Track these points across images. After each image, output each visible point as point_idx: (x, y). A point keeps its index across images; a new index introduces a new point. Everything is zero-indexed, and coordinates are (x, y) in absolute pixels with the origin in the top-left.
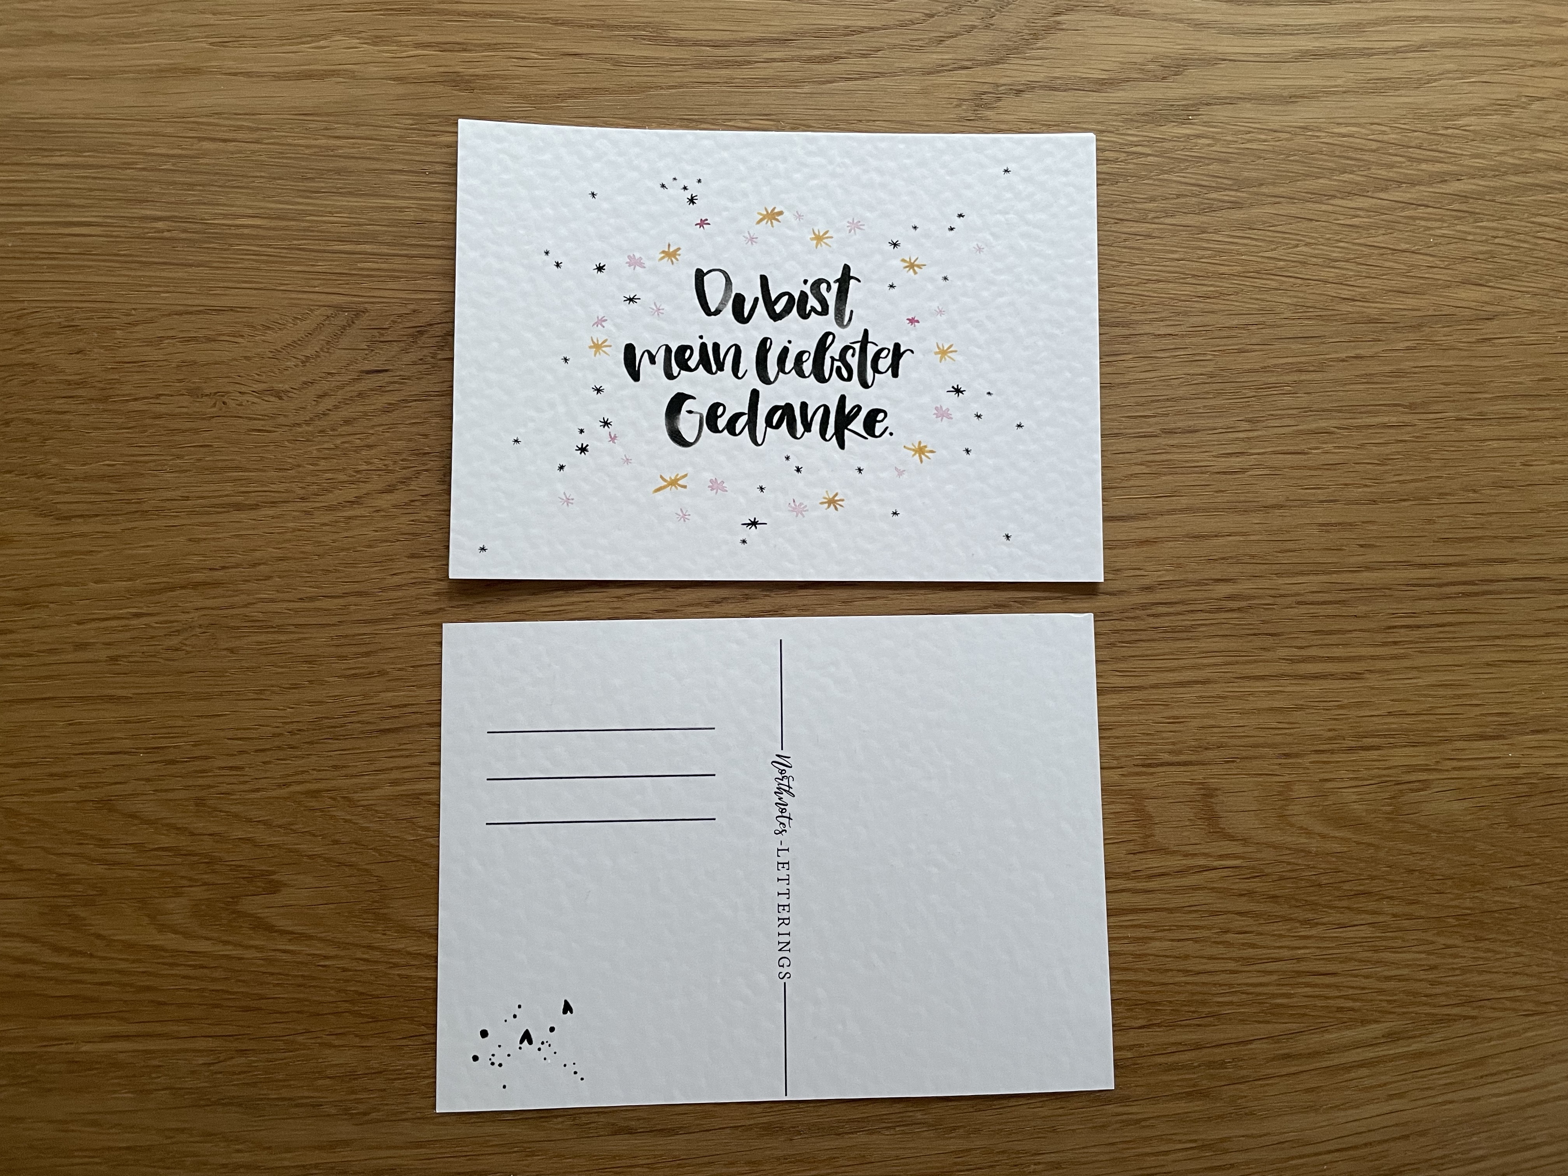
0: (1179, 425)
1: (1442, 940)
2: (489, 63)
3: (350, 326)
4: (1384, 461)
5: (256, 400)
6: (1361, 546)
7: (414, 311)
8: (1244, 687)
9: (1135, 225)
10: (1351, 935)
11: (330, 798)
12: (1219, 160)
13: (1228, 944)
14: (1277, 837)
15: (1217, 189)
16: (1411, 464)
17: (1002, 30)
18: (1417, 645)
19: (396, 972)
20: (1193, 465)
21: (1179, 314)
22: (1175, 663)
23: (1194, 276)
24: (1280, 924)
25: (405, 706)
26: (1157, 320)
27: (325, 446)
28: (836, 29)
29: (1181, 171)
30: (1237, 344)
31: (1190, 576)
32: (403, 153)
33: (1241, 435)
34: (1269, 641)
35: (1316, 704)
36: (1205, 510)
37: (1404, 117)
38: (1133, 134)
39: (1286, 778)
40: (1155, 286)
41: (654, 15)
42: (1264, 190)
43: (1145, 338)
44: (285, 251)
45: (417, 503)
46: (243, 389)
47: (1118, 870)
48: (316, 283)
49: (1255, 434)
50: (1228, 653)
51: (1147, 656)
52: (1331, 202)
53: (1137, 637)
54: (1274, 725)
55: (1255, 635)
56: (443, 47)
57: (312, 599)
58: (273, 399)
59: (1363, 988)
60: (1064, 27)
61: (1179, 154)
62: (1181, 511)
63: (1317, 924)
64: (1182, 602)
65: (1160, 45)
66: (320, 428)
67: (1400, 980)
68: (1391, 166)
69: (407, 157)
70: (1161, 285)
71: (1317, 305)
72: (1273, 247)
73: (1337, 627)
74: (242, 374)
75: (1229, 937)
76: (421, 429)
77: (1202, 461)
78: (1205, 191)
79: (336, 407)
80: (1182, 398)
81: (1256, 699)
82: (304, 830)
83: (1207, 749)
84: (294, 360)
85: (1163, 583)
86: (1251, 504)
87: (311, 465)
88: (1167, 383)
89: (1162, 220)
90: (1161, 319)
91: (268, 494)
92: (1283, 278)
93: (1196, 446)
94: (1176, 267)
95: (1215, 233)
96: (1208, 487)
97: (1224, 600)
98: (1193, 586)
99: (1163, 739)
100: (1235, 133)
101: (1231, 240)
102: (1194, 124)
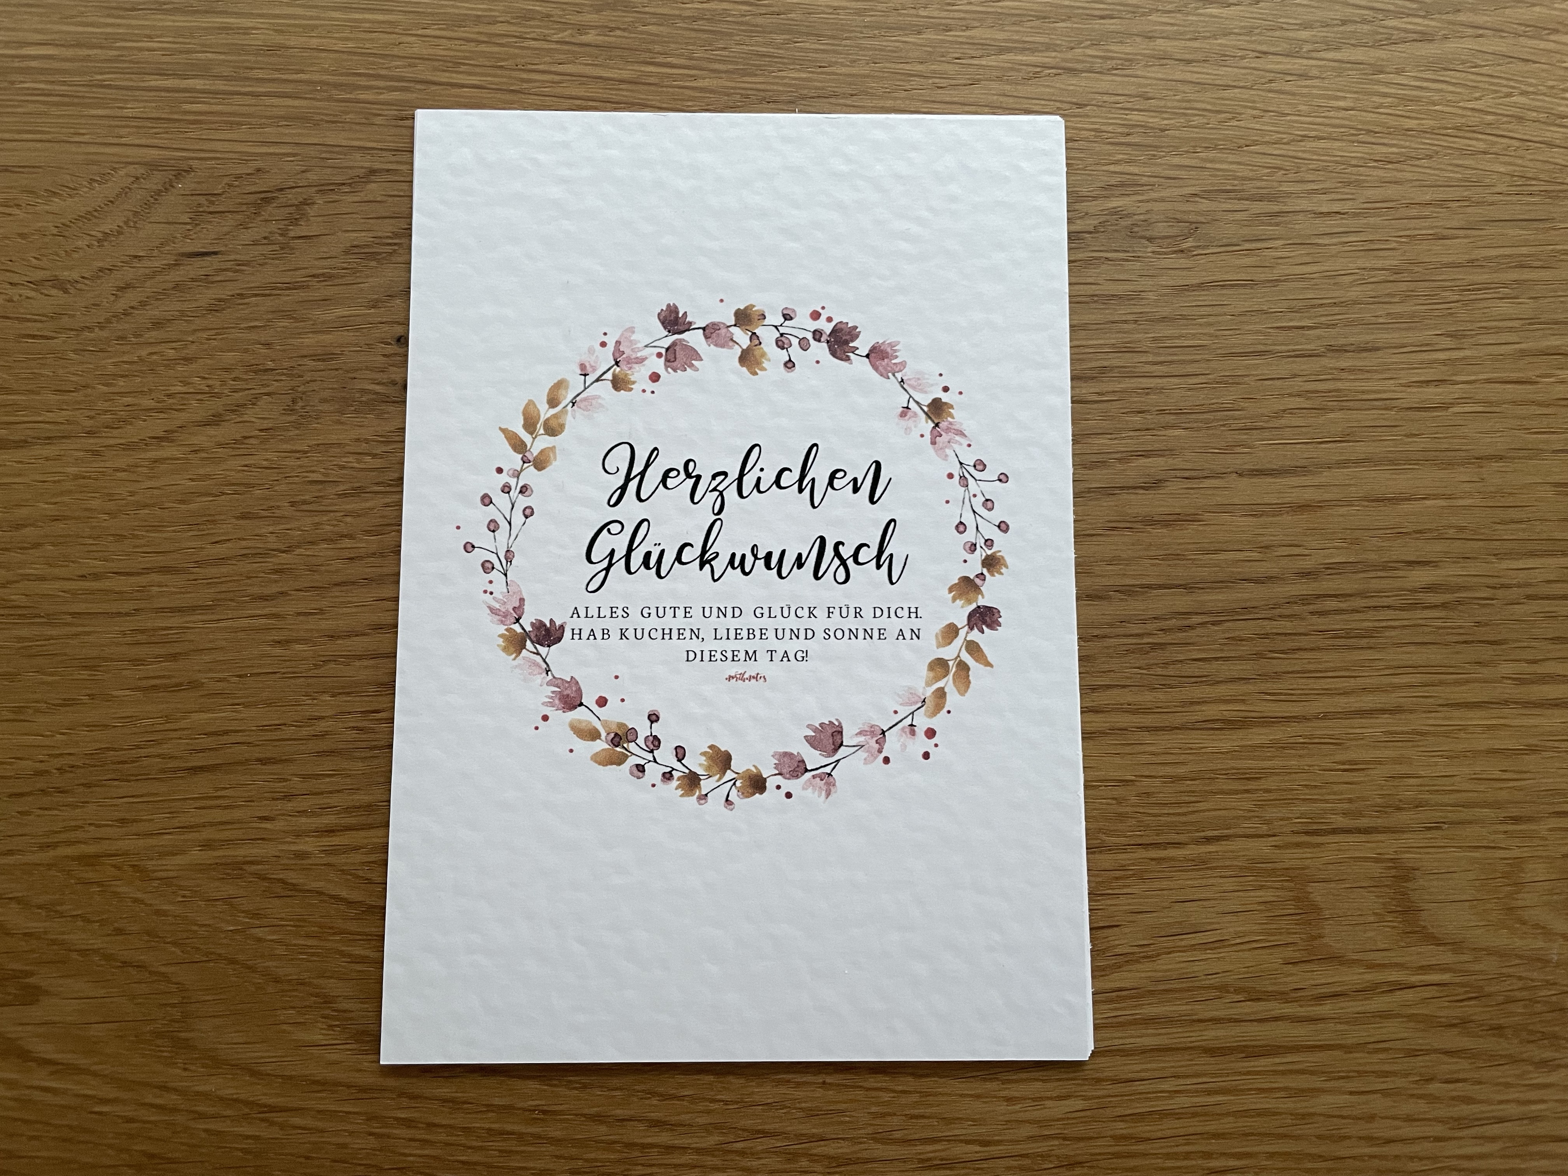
0: (1352, 340)
3: (166, 190)
5: (32, 294)
7: (259, 170)
8: (1450, 718)
9: (1288, 60)
11: (114, 866)
13: (1432, 1099)
14: (1502, 939)
19: (202, 1125)
21: (1349, 184)
22: (1350, 683)
23: (1369, 131)
24: (1506, 1067)
25: (226, 733)
27: (126, 359)
30: (1432, 228)
31: (1373, 557)
33: (1442, 356)
34: (1486, 653)
35: (1556, 744)
36: (1392, 462)
39: (1516, 853)
40: (1314, 144)
42: (1462, 17)
43: (1300, 217)
44: (84, 89)
45: (252, 441)
46: (16, 279)
47: (1270, 989)
48: (123, 131)
52: (1552, 37)
53: (1296, 645)
54: (1497, 775)
55: (1465, 642)
57: (96, 577)
58: (54, 292)
62: (1358, 462)
63: (1559, 1066)
64: (1362, 594)
66: (120, 334)
70: (1322, 144)
72: (1477, 95)
74: (13, 259)
75: (1434, 1088)
76: (264, 336)
77: (1385, 392)
78: (1380, 16)
79: (143, 304)
80: (1355, 303)
81: (1469, 736)
82: (75, 913)
83: (1399, 809)
84: (89, 238)
85: (1331, 566)
86: (1457, 453)
87: (103, 385)
88: (1333, 281)
89: (1322, 55)
90: (1324, 191)
91: (42, 425)
92: (1490, 138)
93: (1376, 371)
94: (1342, 118)
95: (1396, 73)
96: (1395, 429)
97: (1420, 592)
98: (1376, 570)
99: (1335, 794)
101: (1418, 83)
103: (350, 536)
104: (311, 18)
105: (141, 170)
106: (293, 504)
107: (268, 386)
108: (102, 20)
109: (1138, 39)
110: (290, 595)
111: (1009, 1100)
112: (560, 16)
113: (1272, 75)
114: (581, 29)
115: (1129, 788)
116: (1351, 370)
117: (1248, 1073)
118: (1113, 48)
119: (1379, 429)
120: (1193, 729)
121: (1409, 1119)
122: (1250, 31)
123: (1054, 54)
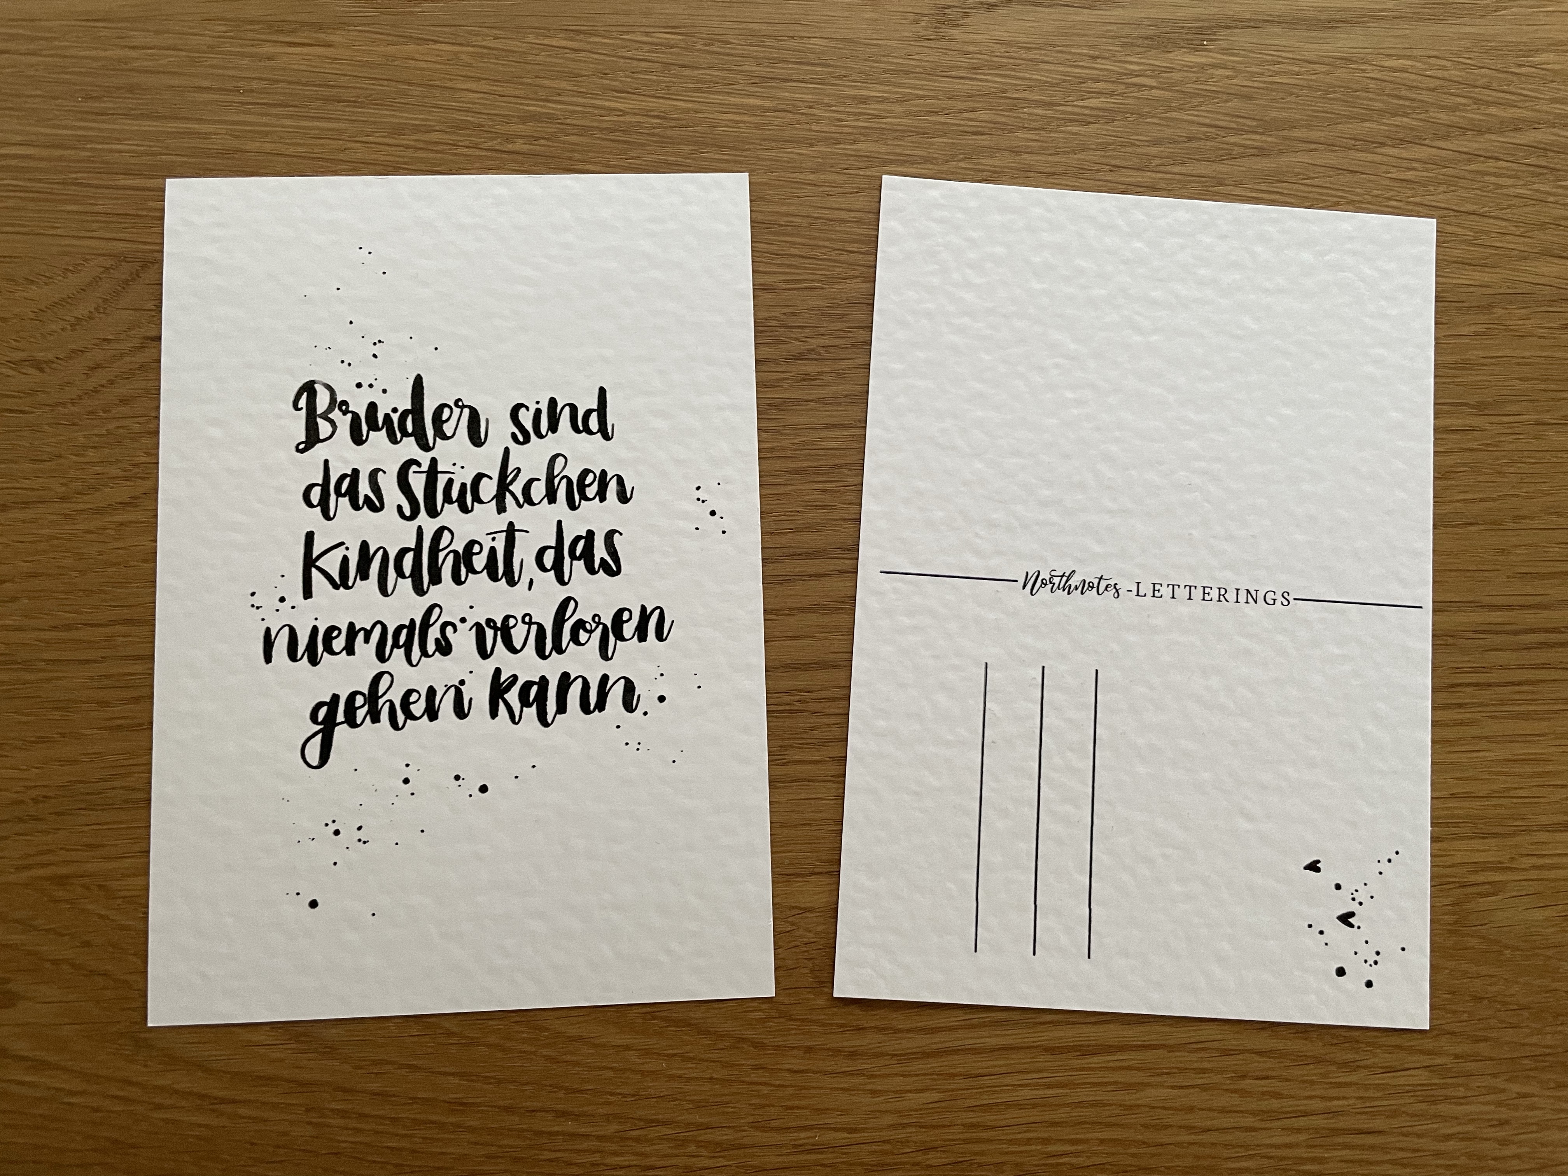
1: (1516, 1088)
3: (134, 280)
5: (11, 373)
9: (1136, 173)
10: (1402, 1081)
11: (82, 886)
12: (1242, 96)
13: (1245, 1093)
15: (1237, 131)
16: (1479, 479)
18: (1488, 709)
19: (159, 1115)
24: (1312, 1066)
27: (96, 432)
29: (1194, 108)
32: (212, 66)
37: (1468, 50)
38: (1135, 63)
42: (1297, 133)
44: (59, 187)
48: (95, 226)
52: (1380, 150)
57: (68, 627)
58: (31, 371)
59: (1417, 1151)
61: (1190, 87)
63: (1358, 1067)
66: (90, 409)
67: (1462, 1140)
68: (1454, 109)
69: (220, 72)
75: (1246, 1084)
78: (1223, 134)
79: (111, 382)
82: (48, 927)
84: (62, 322)
87: (75, 455)
91: (19, 491)
100: (1261, 63)
101: (1254, 195)
102: (1210, 51)
104: (266, 125)
105: (110, 262)
108: (74, 123)
109: (1007, 154)
111: (874, 1093)
112: (490, 126)
113: (1124, 186)
114: (509, 138)
117: (1083, 1069)
118: (983, 161)
121: (1223, 1111)
122: (1104, 147)
123: (931, 166)
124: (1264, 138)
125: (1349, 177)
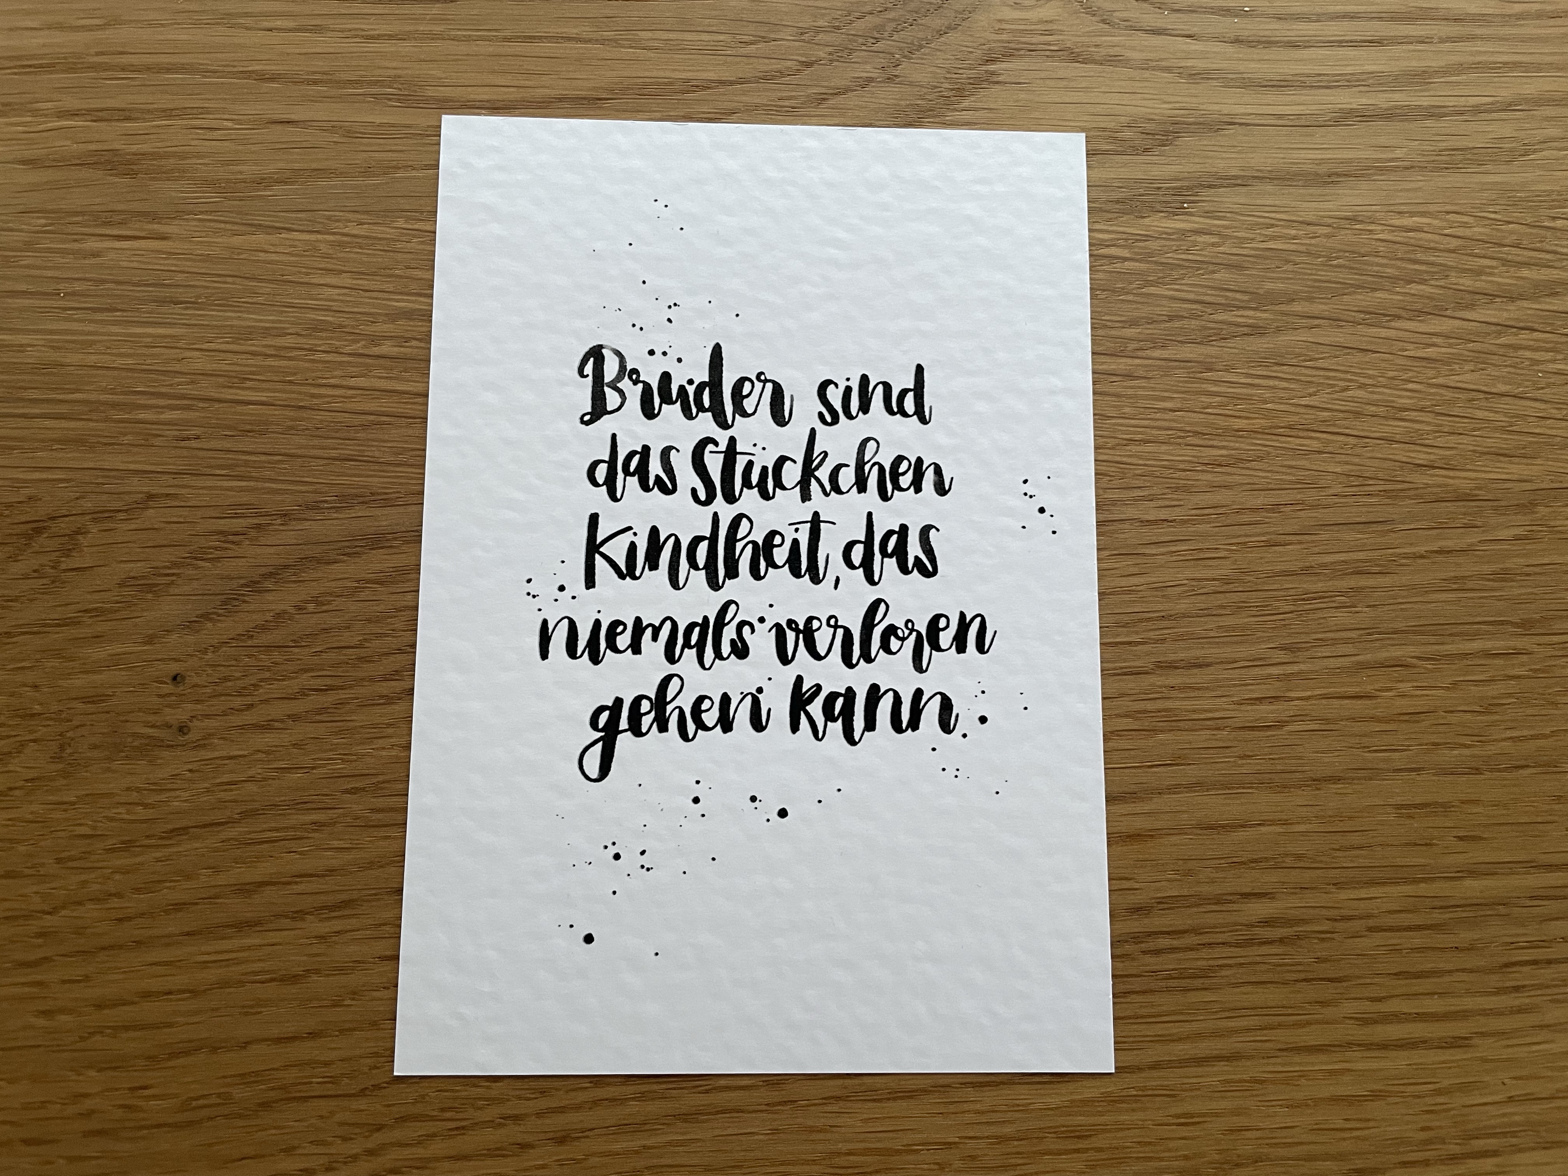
0: (1182, 655)
2: (162, 136)
4: (1489, 707)
6: (1460, 838)
7: (31, 498)
8: (1290, 1064)
12: (1229, 266)
15: (1227, 307)
16: (1530, 711)
17: (911, 84)
18: (1549, 991)
20: (1202, 716)
21: (1177, 489)
22: (1186, 1028)
23: (1196, 433)
26: (1143, 498)
28: (671, 84)
29: (1174, 281)
30: (1263, 534)
31: (1206, 889)
32: (27, 267)
33: (1273, 671)
34: (1329, 991)
35: (1402, 1088)
36: (1225, 785)
37: (1493, 202)
40: (1140, 448)
41: (405, 65)
42: (1294, 308)
45: (17, 793)
49: (1295, 668)
50: (1265, 1011)
51: (1142, 1017)
52: (1391, 324)
54: (1340, 1124)
55: (1305, 980)
56: (99, 115)
60: (1000, 79)
61: (1169, 257)
62: (1190, 787)
64: (1195, 931)
65: (1139, 103)
68: (1478, 272)
70: (1149, 448)
71: (1380, 475)
72: (1311, 390)
73: (1429, 966)
76: (32, 678)
77: (1217, 710)
78: (1209, 311)
80: (1184, 616)
81: (1310, 1083)
83: (1238, 1165)
85: (1164, 900)
86: (1293, 776)
88: (1160, 593)
89: (1148, 353)
90: (1151, 497)
92: (1325, 436)
93: (1207, 688)
94: (1170, 420)
95: (1227, 371)
96: (1227, 751)
97: (1257, 926)
98: (1209, 904)
99: (1169, 1150)
100: (1251, 227)
101: (1249, 381)
102: (1191, 214)
103: (118, 895)
104: (90, 333)
106: (59, 861)
107: (36, 732)
110: (54, 961)
112: (353, 327)
114: (375, 340)
115: (952, 1151)
116: (1181, 689)
119: (1212, 751)
120: (1020, 1084)
124: (1259, 314)
125: (1359, 357)
